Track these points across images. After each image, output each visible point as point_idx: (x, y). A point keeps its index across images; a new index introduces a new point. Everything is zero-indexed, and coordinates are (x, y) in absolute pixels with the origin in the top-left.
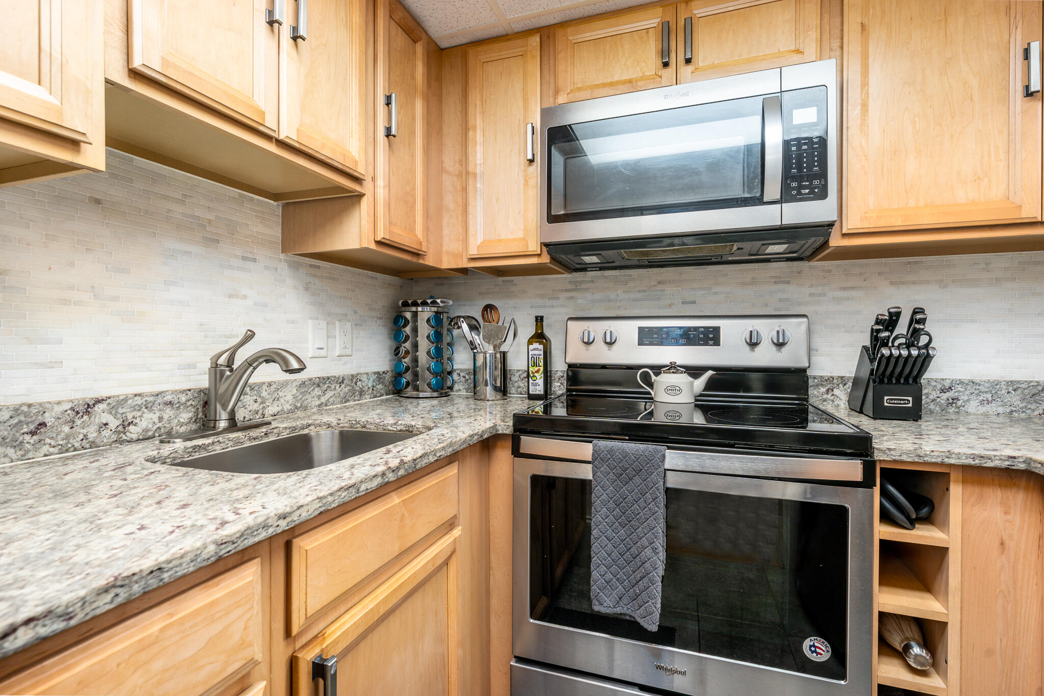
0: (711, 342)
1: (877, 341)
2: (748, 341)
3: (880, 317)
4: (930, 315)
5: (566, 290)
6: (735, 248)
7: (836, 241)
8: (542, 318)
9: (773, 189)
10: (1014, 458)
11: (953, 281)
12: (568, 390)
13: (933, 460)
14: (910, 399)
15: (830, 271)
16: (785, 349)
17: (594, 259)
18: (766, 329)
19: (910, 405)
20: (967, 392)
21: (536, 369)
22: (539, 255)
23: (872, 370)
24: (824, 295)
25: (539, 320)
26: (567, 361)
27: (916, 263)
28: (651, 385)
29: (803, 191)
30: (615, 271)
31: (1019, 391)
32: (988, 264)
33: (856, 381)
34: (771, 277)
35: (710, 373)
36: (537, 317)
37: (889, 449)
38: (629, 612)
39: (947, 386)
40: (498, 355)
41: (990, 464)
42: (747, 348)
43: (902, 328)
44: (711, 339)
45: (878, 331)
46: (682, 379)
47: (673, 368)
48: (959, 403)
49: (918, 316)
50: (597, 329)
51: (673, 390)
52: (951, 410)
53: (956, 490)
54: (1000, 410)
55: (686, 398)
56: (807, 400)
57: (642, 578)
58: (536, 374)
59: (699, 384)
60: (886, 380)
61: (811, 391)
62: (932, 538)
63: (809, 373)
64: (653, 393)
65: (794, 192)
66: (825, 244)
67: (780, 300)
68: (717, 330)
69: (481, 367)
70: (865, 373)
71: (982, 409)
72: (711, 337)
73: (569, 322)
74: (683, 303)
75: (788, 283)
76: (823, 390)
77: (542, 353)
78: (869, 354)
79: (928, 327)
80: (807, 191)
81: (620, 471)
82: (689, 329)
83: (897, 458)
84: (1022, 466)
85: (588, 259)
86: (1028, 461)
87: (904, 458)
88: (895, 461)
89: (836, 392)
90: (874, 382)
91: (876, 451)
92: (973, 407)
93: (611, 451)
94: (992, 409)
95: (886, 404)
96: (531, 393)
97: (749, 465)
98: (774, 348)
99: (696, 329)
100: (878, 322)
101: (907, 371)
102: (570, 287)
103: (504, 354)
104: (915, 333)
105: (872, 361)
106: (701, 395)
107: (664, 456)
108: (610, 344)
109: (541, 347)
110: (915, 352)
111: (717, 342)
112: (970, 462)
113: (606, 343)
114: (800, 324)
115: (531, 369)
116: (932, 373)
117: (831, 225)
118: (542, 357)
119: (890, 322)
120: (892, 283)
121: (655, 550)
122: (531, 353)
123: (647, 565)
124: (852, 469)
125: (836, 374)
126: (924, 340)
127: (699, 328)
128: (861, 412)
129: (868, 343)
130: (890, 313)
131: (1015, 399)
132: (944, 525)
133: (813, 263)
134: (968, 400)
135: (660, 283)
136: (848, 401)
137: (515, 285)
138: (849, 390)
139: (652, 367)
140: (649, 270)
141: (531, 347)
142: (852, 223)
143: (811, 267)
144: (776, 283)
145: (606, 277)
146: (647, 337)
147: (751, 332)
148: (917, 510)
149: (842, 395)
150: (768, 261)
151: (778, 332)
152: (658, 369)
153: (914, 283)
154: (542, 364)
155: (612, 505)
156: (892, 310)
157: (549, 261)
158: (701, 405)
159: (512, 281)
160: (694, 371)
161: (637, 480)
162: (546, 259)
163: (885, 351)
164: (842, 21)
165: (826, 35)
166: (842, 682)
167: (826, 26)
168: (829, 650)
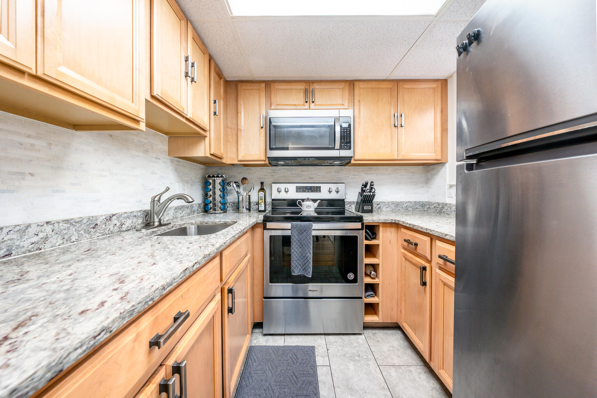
0: (318, 191)
1: (363, 191)
2: (329, 191)
3: (363, 184)
4: (375, 183)
5: (270, 173)
6: (326, 162)
7: (353, 162)
8: (263, 182)
9: (337, 146)
10: (392, 220)
11: (380, 174)
12: (272, 208)
13: (376, 222)
14: (370, 207)
15: (350, 170)
16: (339, 193)
17: (283, 163)
18: (334, 187)
19: (370, 209)
20: (383, 205)
21: (262, 201)
22: (265, 161)
23: (361, 199)
24: (348, 177)
25: (262, 183)
26: (272, 198)
27: (371, 168)
28: (301, 205)
29: (345, 147)
30: (287, 167)
31: (394, 204)
32: (387, 169)
33: (357, 203)
34: (334, 171)
35: (319, 201)
36: (261, 182)
37: (367, 220)
38: (303, 274)
39: (378, 203)
40: (247, 196)
41: (388, 222)
42: (328, 193)
43: (368, 187)
44: (318, 190)
45: (363, 188)
46: (311, 203)
47: (308, 200)
48: (381, 208)
49: (372, 184)
50: (282, 186)
51: (308, 207)
52: (379, 210)
53: (381, 229)
54: (390, 210)
55: (312, 209)
56: (345, 209)
57: (306, 263)
58: (261, 203)
59: (316, 204)
60: (365, 202)
61: (346, 206)
62: (376, 242)
63: (345, 200)
64: (302, 208)
65: (343, 147)
66: (350, 162)
67: (337, 178)
68: (320, 187)
69: (241, 201)
70: (360, 200)
71: (386, 210)
72: (317, 189)
73: (273, 184)
74: (309, 178)
75: (339, 173)
76: (349, 205)
77: (264, 195)
78: (360, 195)
79: (374, 187)
80: (346, 147)
81: (299, 231)
82: (312, 187)
83: (369, 222)
84: (394, 222)
85: (280, 163)
86: (395, 220)
87: (370, 222)
88: (368, 223)
89: (352, 206)
90: (362, 202)
91: (364, 220)
92: (384, 209)
93: (297, 225)
94: (389, 209)
95: (365, 209)
96: (259, 210)
97: (335, 226)
98: (336, 193)
99: (314, 187)
100: (363, 185)
102: (272, 172)
103: (249, 196)
104: (371, 188)
105: (361, 196)
106: (316, 208)
107: (312, 225)
108: (287, 192)
109: (263, 193)
110: (371, 194)
111: (320, 191)
112: (384, 221)
114: (343, 186)
115: (260, 201)
116: (375, 200)
117: (352, 157)
118: (264, 197)
119: (366, 186)
120: (365, 174)
121: (310, 253)
122: (259, 195)
123: (308, 258)
124: (358, 225)
125: (352, 201)
126: (373, 190)
127: (315, 186)
128: (359, 211)
129: (360, 192)
130: (366, 183)
131: (393, 206)
132: (378, 240)
133: (346, 167)
134: (383, 207)
135: (302, 171)
136: (355, 209)
137: (252, 170)
138: (355, 205)
140: (298, 167)
141: (260, 193)
142: (357, 157)
143: (345, 168)
144: (336, 172)
145: (284, 169)
146: (299, 189)
147: (330, 188)
148: (373, 236)
149: (353, 206)
150: (334, 166)
151: (337, 188)
152: (303, 200)
153: (371, 174)
154: (264, 199)
155: (297, 242)
156: (366, 182)
157: (268, 163)
158: (316, 211)
159: (250, 169)
160: (314, 201)
161: (305, 233)
162: (267, 162)
163: (365, 194)
164: (354, 98)
165: (350, 101)
166: (357, 284)
167: (350, 99)
168: (354, 276)
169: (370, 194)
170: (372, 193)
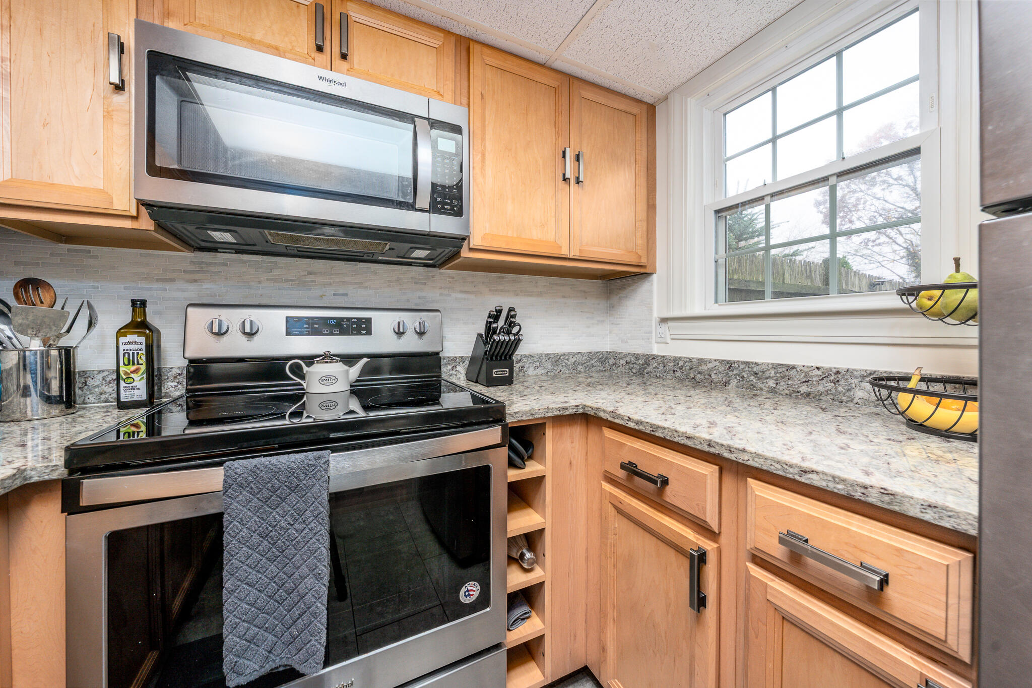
0: (364, 332)
1: (490, 330)
2: (397, 331)
3: (492, 313)
4: (519, 312)
5: (185, 271)
6: (387, 247)
7: (465, 253)
8: (143, 303)
9: (423, 199)
10: (578, 406)
11: (521, 292)
12: (188, 391)
13: (540, 416)
14: (507, 370)
15: (453, 278)
16: (425, 337)
17: (227, 237)
18: (410, 321)
19: (508, 374)
20: (528, 362)
21: (133, 368)
22: (135, 218)
23: (486, 351)
24: (450, 295)
25: (139, 305)
26: (187, 355)
27: (503, 278)
28: (303, 377)
29: (446, 206)
30: (255, 256)
31: (550, 360)
32: (537, 282)
33: (473, 360)
34: (412, 278)
35: (365, 360)
36: (134, 302)
38: (284, 662)
39: (519, 359)
40: (54, 353)
41: (567, 413)
42: (395, 336)
43: (501, 323)
44: (364, 329)
45: (491, 323)
46: (337, 368)
47: (327, 358)
48: (525, 369)
49: (512, 313)
50: (232, 318)
51: (327, 379)
52: (521, 374)
53: (549, 433)
54: (543, 371)
55: (342, 386)
56: (440, 376)
57: (300, 614)
58: (132, 375)
59: (354, 371)
60: (494, 358)
61: (444, 369)
62: (537, 471)
63: (441, 355)
64: (305, 385)
65: (439, 205)
66: (457, 254)
67: (419, 298)
68: (368, 321)
69: (15, 369)
70: (480, 354)
71: (535, 372)
72: (363, 327)
73: (190, 310)
74: (335, 295)
75: (425, 284)
76: (450, 367)
77: (143, 347)
78: (483, 340)
79: (517, 320)
80: (449, 208)
81: (267, 493)
82: (342, 319)
83: (521, 418)
84: (581, 411)
85: (217, 236)
86: (584, 406)
87: (524, 418)
88: (519, 422)
89: (458, 368)
90: (487, 359)
92: (531, 371)
93: (253, 472)
94: (541, 371)
95: (494, 375)
96: (122, 399)
97: (418, 450)
98: (416, 336)
99: (349, 319)
100: (490, 317)
101: (502, 350)
102: (192, 268)
103: (68, 354)
104: (511, 325)
105: (485, 344)
106: (357, 381)
107: (328, 462)
108: (251, 335)
109: (142, 339)
110: (512, 338)
111: (369, 332)
112: (558, 413)
113: (245, 333)
114: (436, 317)
115: (123, 369)
116: (522, 350)
117: (464, 239)
118: (144, 352)
119: (495, 316)
120: (490, 290)
122: (122, 348)
123: (309, 595)
125: (458, 355)
126: (515, 330)
127: (352, 318)
128: (477, 382)
129: (482, 331)
130: (496, 310)
131: (548, 365)
132: (542, 461)
133: (443, 271)
134: (529, 367)
135: (310, 273)
136: (466, 374)
137: (97, 257)
138: (466, 366)
139: (302, 358)
140: (298, 259)
141: (122, 340)
142: (475, 241)
143: (441, 273)
144: (416, 283)
145: (245, 262)
146: (293, 327)
147: (399, 323)
148: (527, 452)
149: (462, 369)
150: (410, 264)
151: (420, 323)
152: (310, 360)
153: (502, 291)
154: (143, 360)
155: (256, 538)
156: (497, 308)
157: (152, 228)
158: (357, 391)
159: (89, 251)
160: (349, 359)
161: (293, 498)
163: (495, 337)
164: (469, 86)
165: (458, 92)
166: (488, 609)
167: (458, 84)
168: (479, 588)
169: (510, 339)
170: (514, 335)
